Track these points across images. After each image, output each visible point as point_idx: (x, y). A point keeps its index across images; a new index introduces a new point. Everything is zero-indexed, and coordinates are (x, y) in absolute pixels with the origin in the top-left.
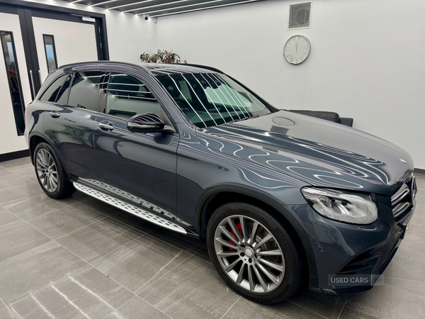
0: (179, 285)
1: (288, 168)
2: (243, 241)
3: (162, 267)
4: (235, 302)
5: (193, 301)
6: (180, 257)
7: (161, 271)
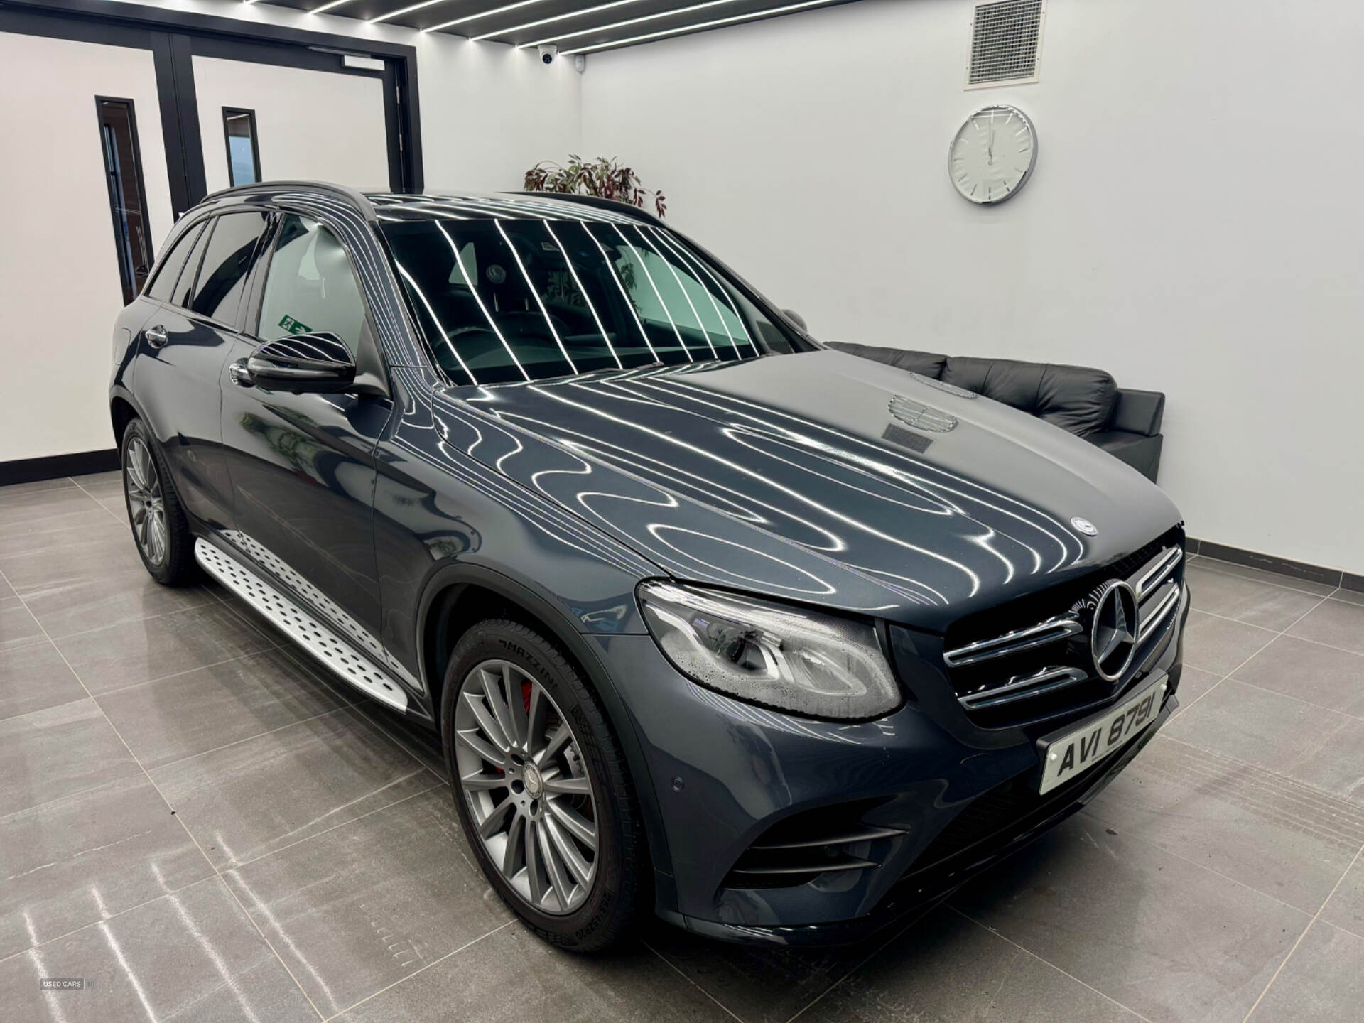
0: (354, 861)
1: (652, 528)
3: (338, 806)
4: (487, 933)
5: (365, 913)
6: (409, 782)
7: (328, 817)
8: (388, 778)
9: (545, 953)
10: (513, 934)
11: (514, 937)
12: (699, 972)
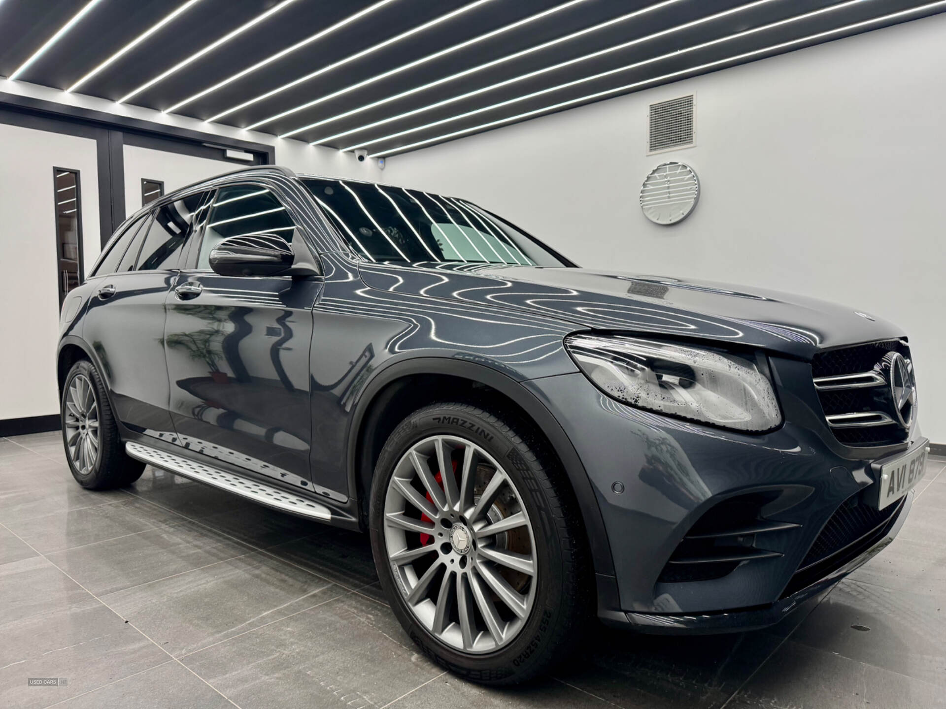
0: (292, 644)
2: (457, 508)
3: (269, 610)
4: (423, 683)
5: (313, 677)
6: (324, 593)
7: (261, 618)
8: (305, 591)
9: (478, 693)
10: (447, 682)
11: (447, 684)
12: (614, 696)
